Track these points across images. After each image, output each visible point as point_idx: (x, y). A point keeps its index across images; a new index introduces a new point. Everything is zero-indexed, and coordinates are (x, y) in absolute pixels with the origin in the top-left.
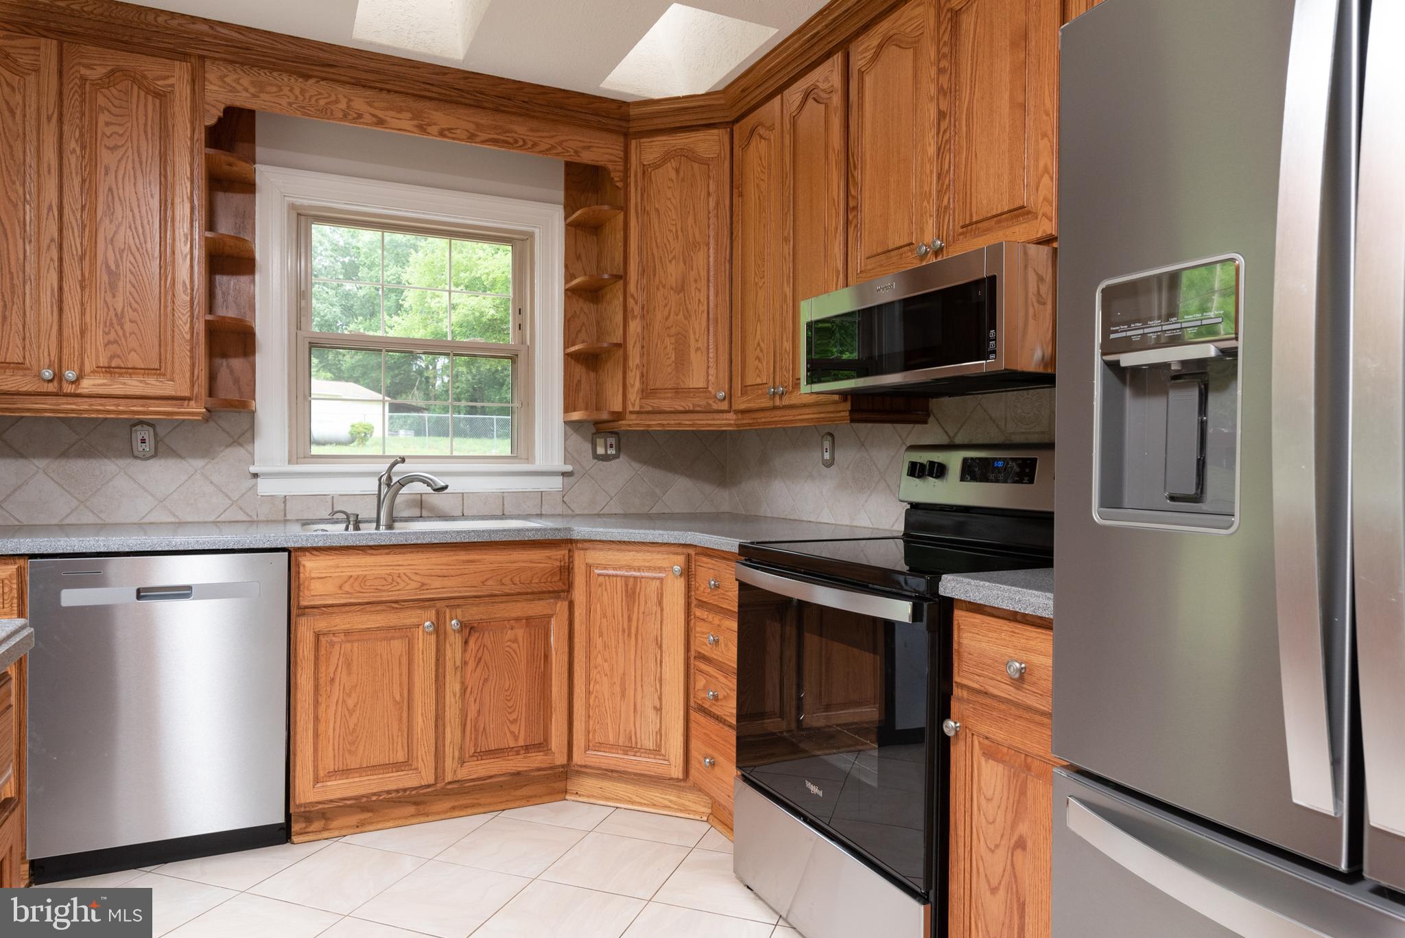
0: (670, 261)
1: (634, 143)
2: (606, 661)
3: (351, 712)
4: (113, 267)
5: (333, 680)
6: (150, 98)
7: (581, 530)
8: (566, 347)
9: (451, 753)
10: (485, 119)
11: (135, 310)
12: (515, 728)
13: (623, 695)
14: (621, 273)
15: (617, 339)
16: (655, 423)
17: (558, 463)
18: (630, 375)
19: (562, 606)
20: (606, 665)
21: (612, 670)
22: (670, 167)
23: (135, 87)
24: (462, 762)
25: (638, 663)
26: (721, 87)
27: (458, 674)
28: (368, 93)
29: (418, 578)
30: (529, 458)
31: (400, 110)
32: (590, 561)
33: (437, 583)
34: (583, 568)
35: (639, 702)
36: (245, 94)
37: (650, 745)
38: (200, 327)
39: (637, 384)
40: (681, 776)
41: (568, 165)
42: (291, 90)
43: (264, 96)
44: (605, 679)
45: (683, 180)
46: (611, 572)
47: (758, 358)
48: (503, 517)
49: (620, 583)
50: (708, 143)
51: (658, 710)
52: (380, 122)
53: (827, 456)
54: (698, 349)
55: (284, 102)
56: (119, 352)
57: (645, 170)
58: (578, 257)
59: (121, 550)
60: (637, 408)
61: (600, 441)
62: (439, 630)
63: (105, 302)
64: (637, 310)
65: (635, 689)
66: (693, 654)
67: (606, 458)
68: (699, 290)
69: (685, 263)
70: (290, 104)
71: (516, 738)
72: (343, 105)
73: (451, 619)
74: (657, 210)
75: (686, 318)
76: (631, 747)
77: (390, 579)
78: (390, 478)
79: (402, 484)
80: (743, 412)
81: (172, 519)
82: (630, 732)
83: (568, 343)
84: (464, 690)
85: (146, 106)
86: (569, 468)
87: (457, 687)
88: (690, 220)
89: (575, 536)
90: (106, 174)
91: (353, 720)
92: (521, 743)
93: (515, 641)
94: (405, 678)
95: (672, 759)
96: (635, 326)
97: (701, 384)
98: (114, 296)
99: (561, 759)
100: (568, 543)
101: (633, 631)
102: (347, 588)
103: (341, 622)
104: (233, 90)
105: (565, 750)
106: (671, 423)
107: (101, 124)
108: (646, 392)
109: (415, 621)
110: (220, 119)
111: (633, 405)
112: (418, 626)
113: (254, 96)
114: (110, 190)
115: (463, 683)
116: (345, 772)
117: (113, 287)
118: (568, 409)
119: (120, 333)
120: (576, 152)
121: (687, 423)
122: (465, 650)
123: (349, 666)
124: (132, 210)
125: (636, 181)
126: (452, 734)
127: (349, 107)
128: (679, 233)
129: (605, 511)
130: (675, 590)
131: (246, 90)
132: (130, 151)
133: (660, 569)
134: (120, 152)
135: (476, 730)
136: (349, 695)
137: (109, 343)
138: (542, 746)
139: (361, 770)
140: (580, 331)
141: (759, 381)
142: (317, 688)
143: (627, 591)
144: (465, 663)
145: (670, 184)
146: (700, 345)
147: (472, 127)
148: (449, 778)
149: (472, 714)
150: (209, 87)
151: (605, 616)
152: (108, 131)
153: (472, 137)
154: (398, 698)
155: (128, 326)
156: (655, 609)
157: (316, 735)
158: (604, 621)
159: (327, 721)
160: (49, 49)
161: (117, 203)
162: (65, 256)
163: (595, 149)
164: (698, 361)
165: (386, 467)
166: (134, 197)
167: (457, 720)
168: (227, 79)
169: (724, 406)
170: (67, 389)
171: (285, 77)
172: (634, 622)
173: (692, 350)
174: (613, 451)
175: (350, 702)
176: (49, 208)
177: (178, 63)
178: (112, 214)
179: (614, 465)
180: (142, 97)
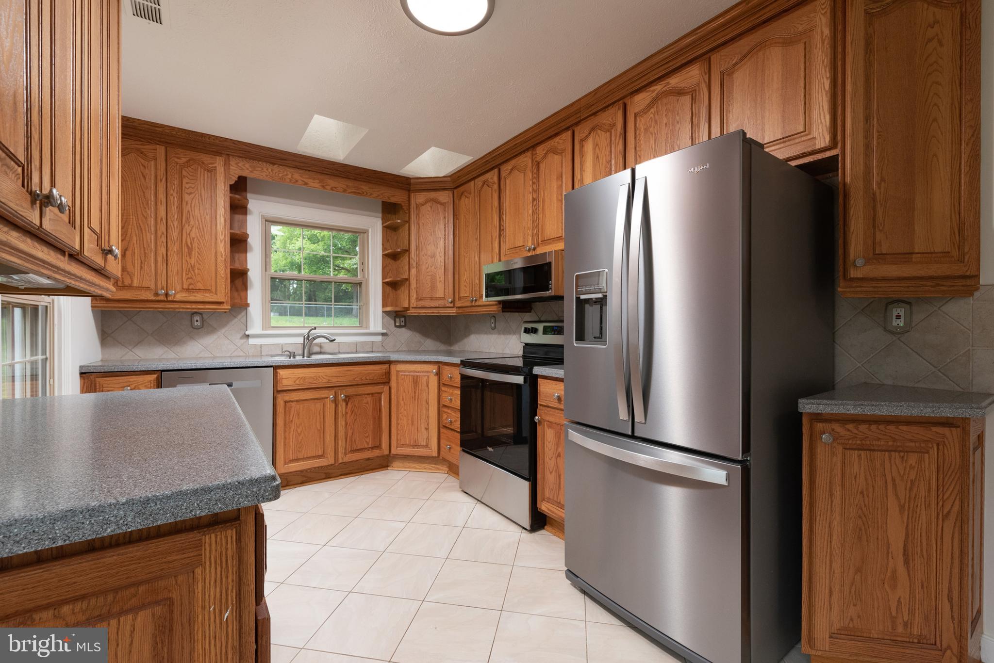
0: (428, 245)
1: (412, 194)
2: (405, 410)
3: (300, 435)
4: (190, 245)
5: (292, 421)
6: (206, 172)
7: (394, 357)
8: (383, 279)
9: (341, 450)
10: (350, 183)
11: (199, 264)
12: (367, 440)
13: (412, 424)
14: (407, 249)
15: (406, 276)
16: (422, 312)
17: (380, 329)
18: (411, 291)
19: (386, 388)
20: (405, 412)
21: (408, 414)
22: (427, 207)
23: (199, 168)
24: (345, 454)
25: (419, 411)
26: (450, 174)
27: (344, 417)
28: (301, 171)
29: (327, 378)
30: (367, 327)
31: (314, 179)
32: (398, 369)
33: (335, 380)
34: (395, 372)
35: (419, 426)
36: (248, 171)
37: (424, 443)
38: (229, 271)
39: (415, 296)
40: (436, 455)
41: (383, 203)
42: (267, 170)
43: (255, 172)
44: (405, 418)
45: (434, 211)
46: (407, 374)
47: (465, 286)
48: (356, 352)
49: (411, 378)
50: (444, 197)
51: (427, 429)
52: (306, 184)
53: (493, 325)
55: (264, 174)
56: (193, 283)
57: (418, 206)
58: (388, 241)
59: (202, 367)
60: (415, 306)
61: (398, 320)
62: (335, 401)
63: (186, 260)
64: (415, 264)
65: (418, 422)
66: (441, 405)
67: (400, 327)
69: (435, 246)
70: (267, 176)
71: (368, 444)
72: (290, 176)
73: (341, 395)
74: (422, 223)
75: (435, 269)
76: (415, 445)
77: (315, 378)
78: (308, 336)
79: (314, 339)
80: (459, 307)
81: (211, 355)
82: (415, 439)
83: (384, 277)
84: (346, 424)
85: (204, 175)
86: (385, 331)
87: (344, 423)
89: (392, 360)
90: (187, 205)
91: (300, 438)
92: (370, 446)
93: (367, 403)
94: (322, 420)
95: (433, 448)
96: (413, 271)
97: (442, 296)
98: (190, 258)
99: (386, 452)
100: (389, 362)
101: (417, 397)
102: (297, 382)
103: (295, 396)
104: (242, 169)
105: (388, 448)
106: (429, 312)
107: (184, 183)
108: (419, 299)
109: (326, 395)
110: (236, 181)
111: (413, 304)
112: (327, 398)
113: (251, 172)
114: (188, 211)
115: (346, 421)
116: (297, 460)
117: (190, 254)
118: (384, 306)
119: (193, 274)
120: (389, 198)
121: (436, 312)
122: (346, 408)
123: (298, 414)
124: (198, 221)
125: (413, 210)
126: (341, 443)
127: (292, 177)
129: (400, 349)
130: (434, 381)
131: (248, 169)
132: (197, 195)
133: (428, 372)
134: (193, 195)
135: (351, 441)
136: (299, 427)
137: (188, 278)
138: (379, 447)
139: (304, 459)
140: (389, 272)
141: (466, 295)
142: (285, 425)
143: (414, 381)
144: (347, 413)
145: (428, 212)
146: (440, 280)
147: (344, 186)
148: (340, 461)
149: (350, 434)
150: (231, 167)
151: (405, 392)
152: (187, 186)
153: (345, 191)
154: (319, 428)
155: (196, 271)
156: (426, 388)
157: (285, 445)
158: (404, 394)
159: (289, 439)
160: (161, 150)
161: (191, 217)
162: (169, 241)
163: (397, 196)
164: (440, 286)
165: (308, 331)
166: (199, 215)
167: (344, 437)
168: (239, 164)
169: (452, 305)
170: (170, 298)
171: (264, 164)
172: (417, 394)
173: (438, 282)
174: (403, 324)
175: (299, 431)
176: (162, 219)
177: (218, 157)
178: (189, 222)
179: (403, 330)
180: (202, 172)
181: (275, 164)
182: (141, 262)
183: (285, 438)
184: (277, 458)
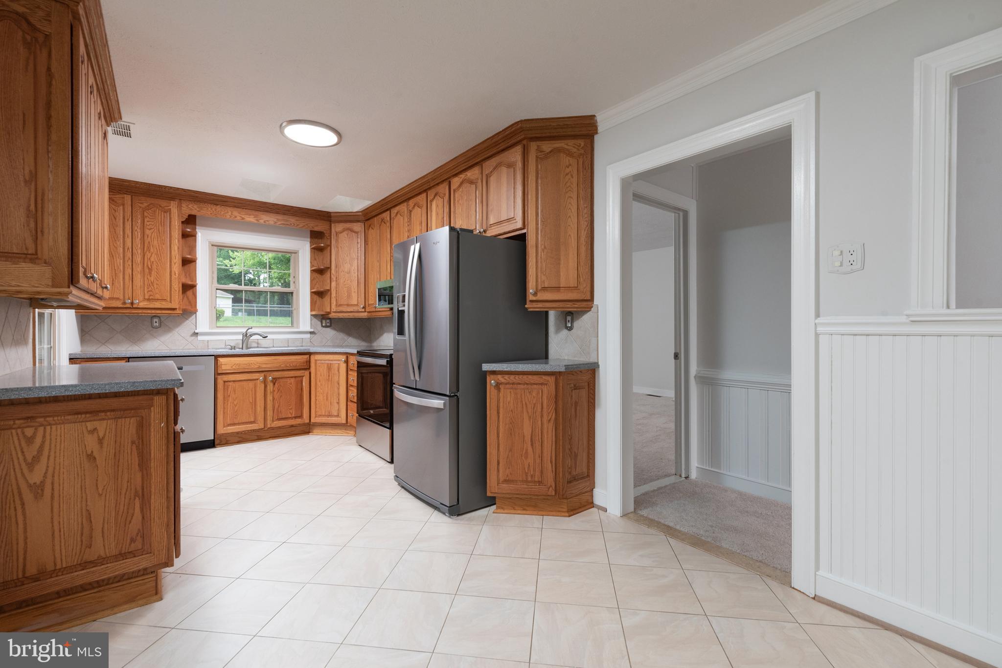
0: (345, 264)
1: (333, 224)
2: (321, 389)
3: (236, 406)
4: (150, 267)
5: (229, 396)
6: (162, 213)
7: (312, 350)
8: (311, 289)
9: (269, 418)
10: (280, 217)
11: (158, 281)
12: (291, 411)
13: (327, 399)
14: (329, 266)
15: (328, 288)
16: (341, 315)
17: (308, 328)
18: (332, 299)
19: (307, 373)
20: (321, 391)
21: (323, 392)
22: (345, 234)
23: (158, 210)
24: (273, 421)
25: (332, 389)
26: (362, 210)
27: (272, 394)
28: (238, 210)
29: (258, 364)
30: (298, 327)
31: (250, 215)
32: (316, 359)
33: (264, 366)
34: (314, 361)
35: (332, 401)
37: (336, 414)
38: (181, 285)
39: (335, 303)
40: (345, 422)
41: (311, 231)
42: (212, 209)
43: (202, 211)
44: (321, 395)
45: (349, 238)
46: (324, 362)
47: (372, 296)
49: (326, 366)
50: (358, 227)
51: (338, 403)
52: (243, 219)
54: (354, 292)
55: (209, 213)
56: (152, 294)
57: (337, 234)
58: (315, 259)
59: (159, 356)
60: (335, 311)
61: (324, 321)
62: (265, 381)
63: (148, 278)
64: (334, 279)
65: (331, 398)
66: (349, 385)
67: (326, 327)
68: (355, 273)
69: (350, 265)
70: (211, 214)
71: (291, 414)
72: (229, 214)
73: (269, 377)
74: (341, 247)
75: (351, 282)
76: (330, 416)
78: (247, 334)
79: (251, 336)
80: (369, 312)
81: (167, 348)
82: (330, 411)
83: (311, 288)
84: (274, 399)
85: (161, 215)
86: (312, 330)
87: (271, 398)
88: (352, 251)
90: (148, 237)
91: (237, 408)
92: (293, 416)
93: (291, 384)
94: (254, 395)
95: (342, 417)
96: (334, 284)
97: (356, 303)
98: (150, 276)
99: (307, 421)
100: (310, 354)
102: (234, 367)
103: (232, 378)
104: (191, 210)
105: (309, 418)
106: (346, 315)
107: (145, 221)
108: (338, 305)
109: (257, 378)
110: (187, 218)
111: (334, 309)
112: (258, 379)
113: (198, 211)
114: (149, 242)
115: (273, 397)
116: (234, 424)
117: (150, 273)
118: (311, 310)
119: (152, 288)
120: (313, 227)
121: (351, 315)
122: (274, 387)
123: (235, 391)
124: (156, 249)
125: (334, 237)
126: (269, 413)
127: (232, 214)
128: (348, 254)
129: (326, 345)
130: (343, 367)
131: (196, 209)
132: (156, 230)
133: (339, 360)
134: (152, 230)
135: (278, 412)
136: (235, 400)
138: (301, 417)
139: (239, 424)
140: (316, 284)
141: (372, 303)
142: (224, 398)
143: (328, 368)
144: (274, 391)
145: (345, 239)
146: (355, 290)
147: (275, 220)
148: (269, 426)
149: (276, 407)
150: (183, 208)
151: (321, 375)
152: (148, 223)
153: (275, 223)
154: (251, 401)
155: (155, 286)
156: (337, 372)
157: (224, 413)
158: (321, 377)
159: (227, 409)
160: (128, 198)
161: (151, 246)
162: (134, 264)
163: (320, 227)
164: (354, 296)
165: (245, 330)
166: (157, 245)
167: (271, 409)
168: (190, 206)
169: (363, 310)
170: (134, 306)
171: (210, 205)
172: (330, 378)
173: (353, 292)
174: (329, 324)
175: (235, 403)
176: (128, 248)
177: (172, 202)
178: (150, 250)
179: (328, 330)
180: (160, 212)
181: (218, 205)
182: (113, 280)
183: (224, 408)
184: (218, 423)
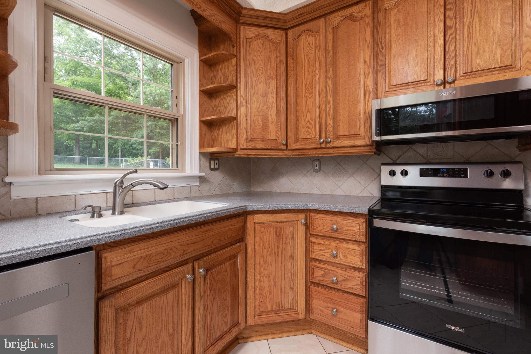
0: (260, 83)
1: (241, 27)
2: (265, 270)
5: (129, 339)
8: (200, 117)
9: (199, 351)
12: (226, 320)
13: (275, 285)
14: (234, 84)
15: (232, 114)
16: (251, 153)
17: (196, 172)
19: (243, 246)
20: (266, 272)
21: (269, 274)
22: (259, 42)
25: (283, 268)
26: (286, 12)
27: (202, 300)
32: (255, 221)
33: (191, 248)
34: (251, 224)
35: (283, 287)
37: (289, 306)
39: (245, 136)
44: (265, 279)
45: (265, 48)
46: (267, 226)
48: (175, 200)
51: (293, 288)
53: (316, 168)
54: (273, 122)
57: (247, 41)
58: (204, 77)
60: (245, 147)
61: (212, 162)
64: (243, 102)
65: (281, 281)
66: (309, 259)
68: (273, 97)
69: (266, 85)
71: (227, 326)
74: (253, 60)
75: (267, 109)
76: (280, 310)
77: (165, 253)
78: (122, 183)
79: (133, 186)
80: (293, 150)
82: (279, 302)
83: (201, 115)
84: (205, 308)
86: (202, 174)
87: (201, 308)
88: (269, 66)
89: (248, 210)
92: (229, 327)
93: (226, 271)
94: (175, 316)
95: (300, 309)
96: (242, 110)
97: (275, 138)
99: (243, 326)
100: (246, 214)
101: (280, 253)
102: (139, 266)
103: (135, 294)
105: (245, 322)
106: (259, 154)
108: (248, 140)
109: (181, 276)
111: (243, 145)
112: (182, 280)
115: (204, 305)
122: (204, 285)
123: (141, 323)
125: (243, 45)
126: (199, 339)
128: (264, 71)
129: (214, 193)
130: (300, 231)
135: (210, 329)
136: (141, 345)
138: (237, 323)
143: (276, 234)
144: (205, 293)
145: (259, 49)
149: (208, 322)
154: (172, 331)
158: (265, 250)
164: (272, 128)
165: (122, 175)
167: (202, 330)
169: (285, 147)
172: (280, 249)
173: (270, 122)
174: (217, 166)
175: (142, 349)
179: (216, 172)
